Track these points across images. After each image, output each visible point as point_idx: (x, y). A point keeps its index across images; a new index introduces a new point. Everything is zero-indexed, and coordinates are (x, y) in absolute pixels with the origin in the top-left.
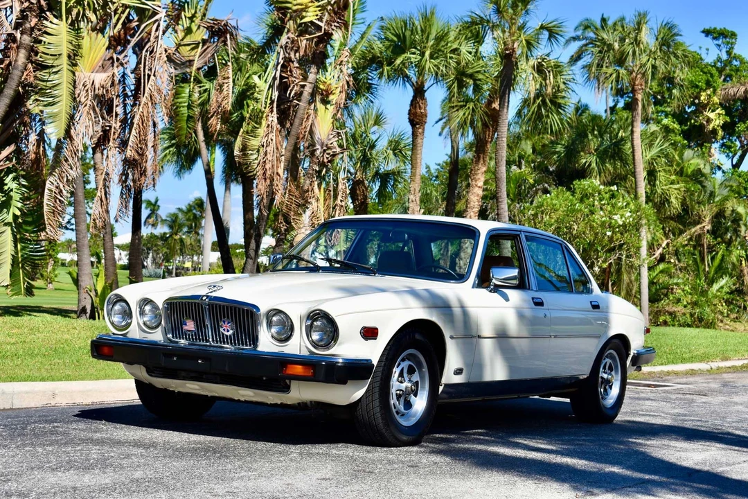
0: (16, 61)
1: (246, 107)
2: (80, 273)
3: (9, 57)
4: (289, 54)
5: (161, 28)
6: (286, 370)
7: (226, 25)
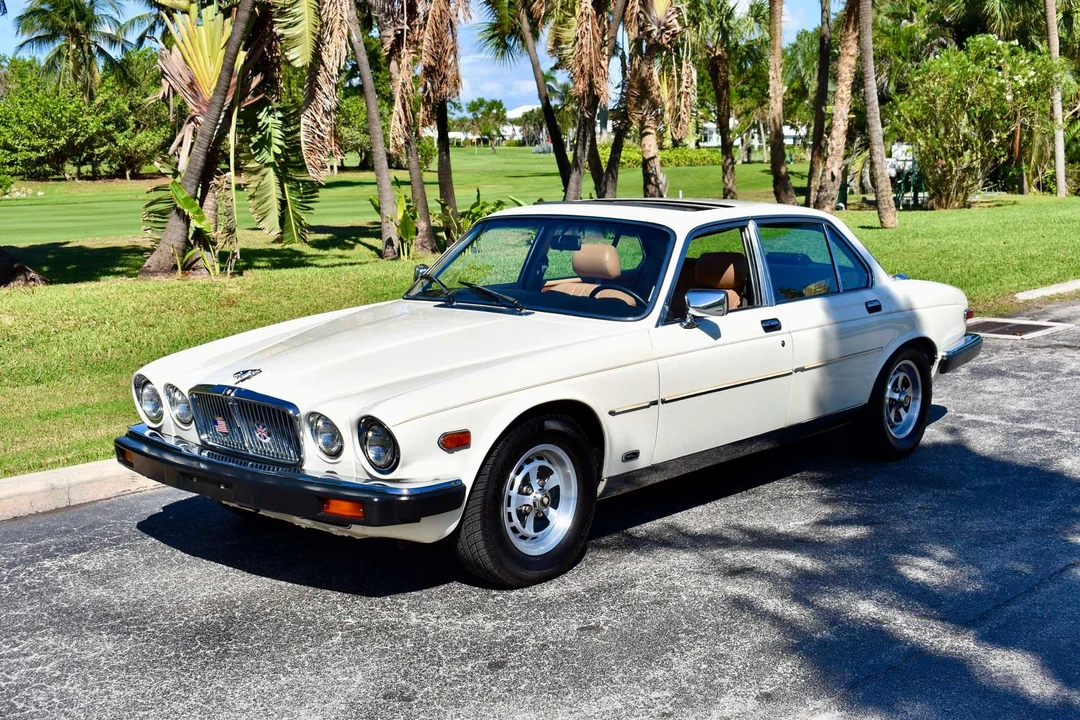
2: (381, 200)
6: (327, 508)
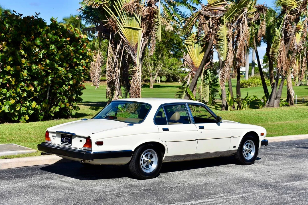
0: (211, 38)
1: (273, 39)
2: (223, 94)
3: (209, 37)
4: (288, 21)
5: (246, 15)
7: (263, 6)
